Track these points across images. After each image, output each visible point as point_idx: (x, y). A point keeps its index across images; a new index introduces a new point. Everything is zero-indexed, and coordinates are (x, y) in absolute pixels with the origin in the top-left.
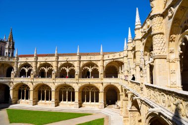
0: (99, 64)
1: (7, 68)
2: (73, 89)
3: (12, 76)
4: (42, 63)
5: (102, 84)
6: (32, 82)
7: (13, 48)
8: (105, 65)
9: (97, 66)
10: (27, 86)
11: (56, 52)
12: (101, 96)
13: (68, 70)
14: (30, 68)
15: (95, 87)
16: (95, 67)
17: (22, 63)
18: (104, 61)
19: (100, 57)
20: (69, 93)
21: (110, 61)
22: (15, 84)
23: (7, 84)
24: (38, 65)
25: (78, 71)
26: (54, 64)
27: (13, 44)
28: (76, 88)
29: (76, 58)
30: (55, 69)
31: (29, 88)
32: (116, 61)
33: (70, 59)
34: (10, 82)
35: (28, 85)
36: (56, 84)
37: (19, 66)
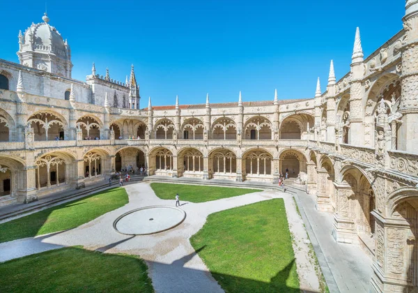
0: (272, 118)
1: (137, 126)
2: (234, 155)
3: (147, 137)
4: (187, 118)
5: (277, 148)
6: (174, 145)
7: (138, 97)
8: (281, 120)
9: (269, 122)
10: (168, 150)
11: (207, 102)
12: (275, 166)
13: (225, 128)
14: (171, 126)
15: (266, 152)
16: (265, 124)
17: (159, 119)
18: (279, 113)
19: (273, 109)
20: (228, 161)
21: (290, 114)
22: (151, 147)
23: (141, 148)
24: (182, 122)
25: (241, 129)
26: (205, 120)
27: (138, 91)
28: (239, 152)
29: (237, 110)
30: (206, 127)
31: (170, 153)
32: (299, 114)
33: (228, 110)
34: (144, 145)
35: (170, 150)
36: (210, 148)
37: (154, 123)
